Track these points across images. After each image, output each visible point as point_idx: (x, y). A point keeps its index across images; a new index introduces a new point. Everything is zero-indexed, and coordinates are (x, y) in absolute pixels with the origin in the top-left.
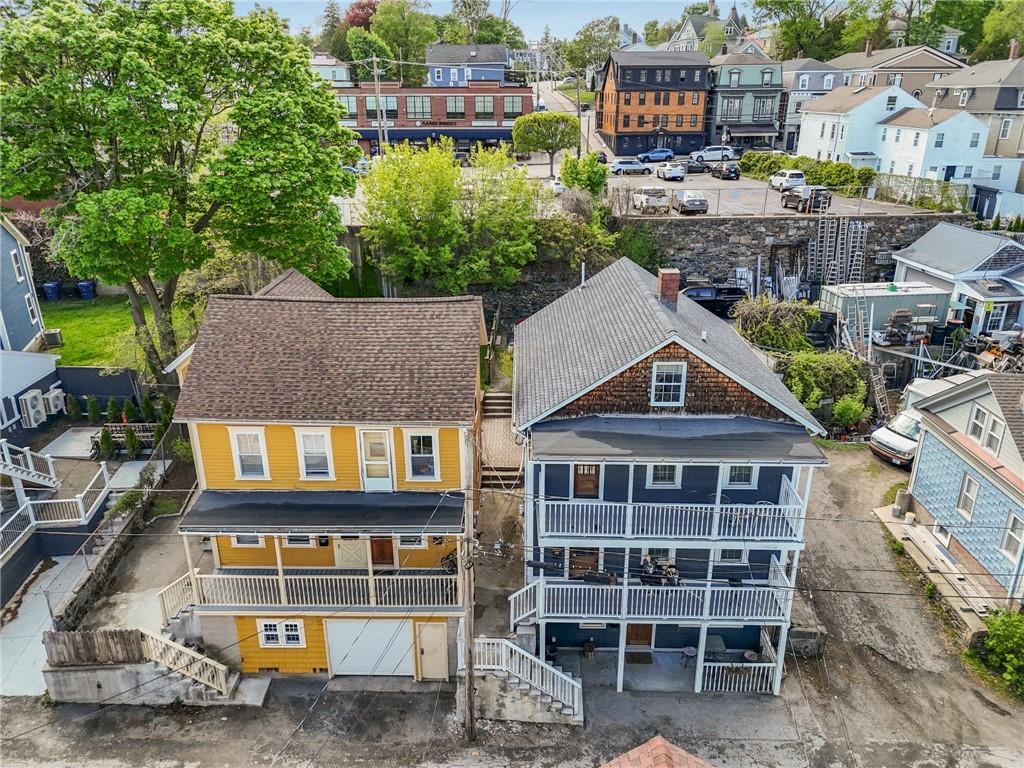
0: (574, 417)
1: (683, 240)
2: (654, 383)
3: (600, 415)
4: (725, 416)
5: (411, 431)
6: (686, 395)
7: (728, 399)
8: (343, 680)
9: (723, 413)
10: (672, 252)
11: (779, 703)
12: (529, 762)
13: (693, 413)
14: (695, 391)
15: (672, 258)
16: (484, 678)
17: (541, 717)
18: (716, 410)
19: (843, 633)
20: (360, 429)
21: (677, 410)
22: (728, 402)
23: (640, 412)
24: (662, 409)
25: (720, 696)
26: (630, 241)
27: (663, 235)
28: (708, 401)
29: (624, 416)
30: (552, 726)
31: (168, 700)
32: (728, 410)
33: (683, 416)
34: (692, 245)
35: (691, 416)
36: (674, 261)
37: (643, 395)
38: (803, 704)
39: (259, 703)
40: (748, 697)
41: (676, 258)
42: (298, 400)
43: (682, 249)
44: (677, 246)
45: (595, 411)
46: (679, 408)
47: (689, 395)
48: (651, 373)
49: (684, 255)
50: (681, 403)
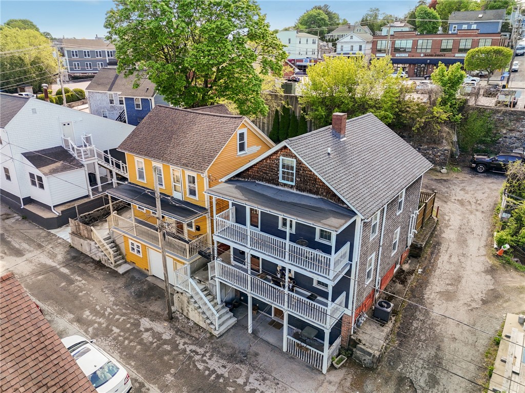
0: (246, 180)
1: (515, 124)
2: (281, 169)
3: (257, 182)
4: (315, 196)
5: (188, 173)
6: (296, 179)
7: (317, 186)
8: (154, 278)
9: (314, 194)
10: (505, 132)
11: (321, 377)
12: (180, 338)
13: (299, 190)
14: (300, 178)
15: (504, 136)
16: (182, 293)
17: (202, 324)
18: (310, 191)
19: (402, 366)
20: (172, 167)
21: (292, 187)
22: (317, 188)
23: (275, 184)
24: (285, 185)
25: (293, 358)
26: (474, 121)
27: (499, 119)
28: (306, 185)
29: (267, 184)
30: (204, 330)
31: (98, 259)
32: (316, 193)
33: (295, 191)
34: (521, 129)
35: (298, 192)
36: (506, 137)
37: (275, 175)
38: (334, 385)
39: (121, 273)
40: (307, 366)
41: (508, 135)
42: (154, 150)
43: (514, 130)
44: (509, 128)
45: (255, 179)
46: (292, 186)
47: (297, 179)
48: (279, 162)
49: (514, 135)
50: (293, 184)
